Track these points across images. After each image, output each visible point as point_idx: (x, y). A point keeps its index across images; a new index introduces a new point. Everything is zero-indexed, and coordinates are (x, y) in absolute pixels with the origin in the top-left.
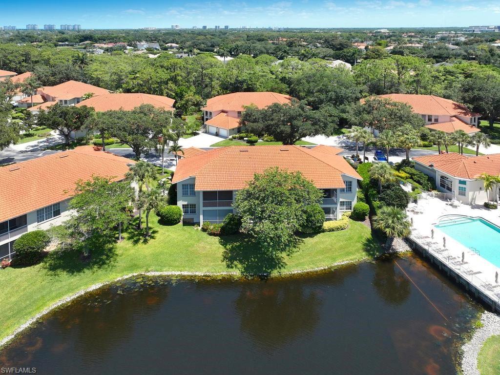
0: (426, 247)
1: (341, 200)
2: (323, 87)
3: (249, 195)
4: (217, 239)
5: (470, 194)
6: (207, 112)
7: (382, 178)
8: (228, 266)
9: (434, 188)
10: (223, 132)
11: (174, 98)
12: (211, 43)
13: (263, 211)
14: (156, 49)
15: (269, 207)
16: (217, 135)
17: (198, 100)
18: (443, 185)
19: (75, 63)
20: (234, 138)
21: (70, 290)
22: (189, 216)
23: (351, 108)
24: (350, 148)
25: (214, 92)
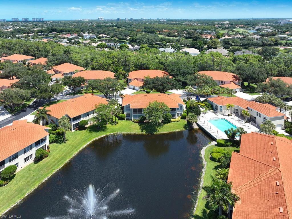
0: (202, 126)
1: (178, 112)
2: (178, 68)
3: (148, 109)
4: (138, 124)
5: (223, 111)
6: (129, 79)
7: (192, 105)
8: (141, 131)
9: (213, 109)
10: (136, 88)
11: (114, 72)
12: (124, 34)
13: (152, 114)
14: (94, 38)
15: (154, 112)
16: (134, 89)
17: (124, 73)
18: (215, 108)
19: (65, 53)
20: (141, 90)
21: (97, 136)
22: (128, 118)
23: (189, 77)
24: (187, 95)
25: (131, 69)
